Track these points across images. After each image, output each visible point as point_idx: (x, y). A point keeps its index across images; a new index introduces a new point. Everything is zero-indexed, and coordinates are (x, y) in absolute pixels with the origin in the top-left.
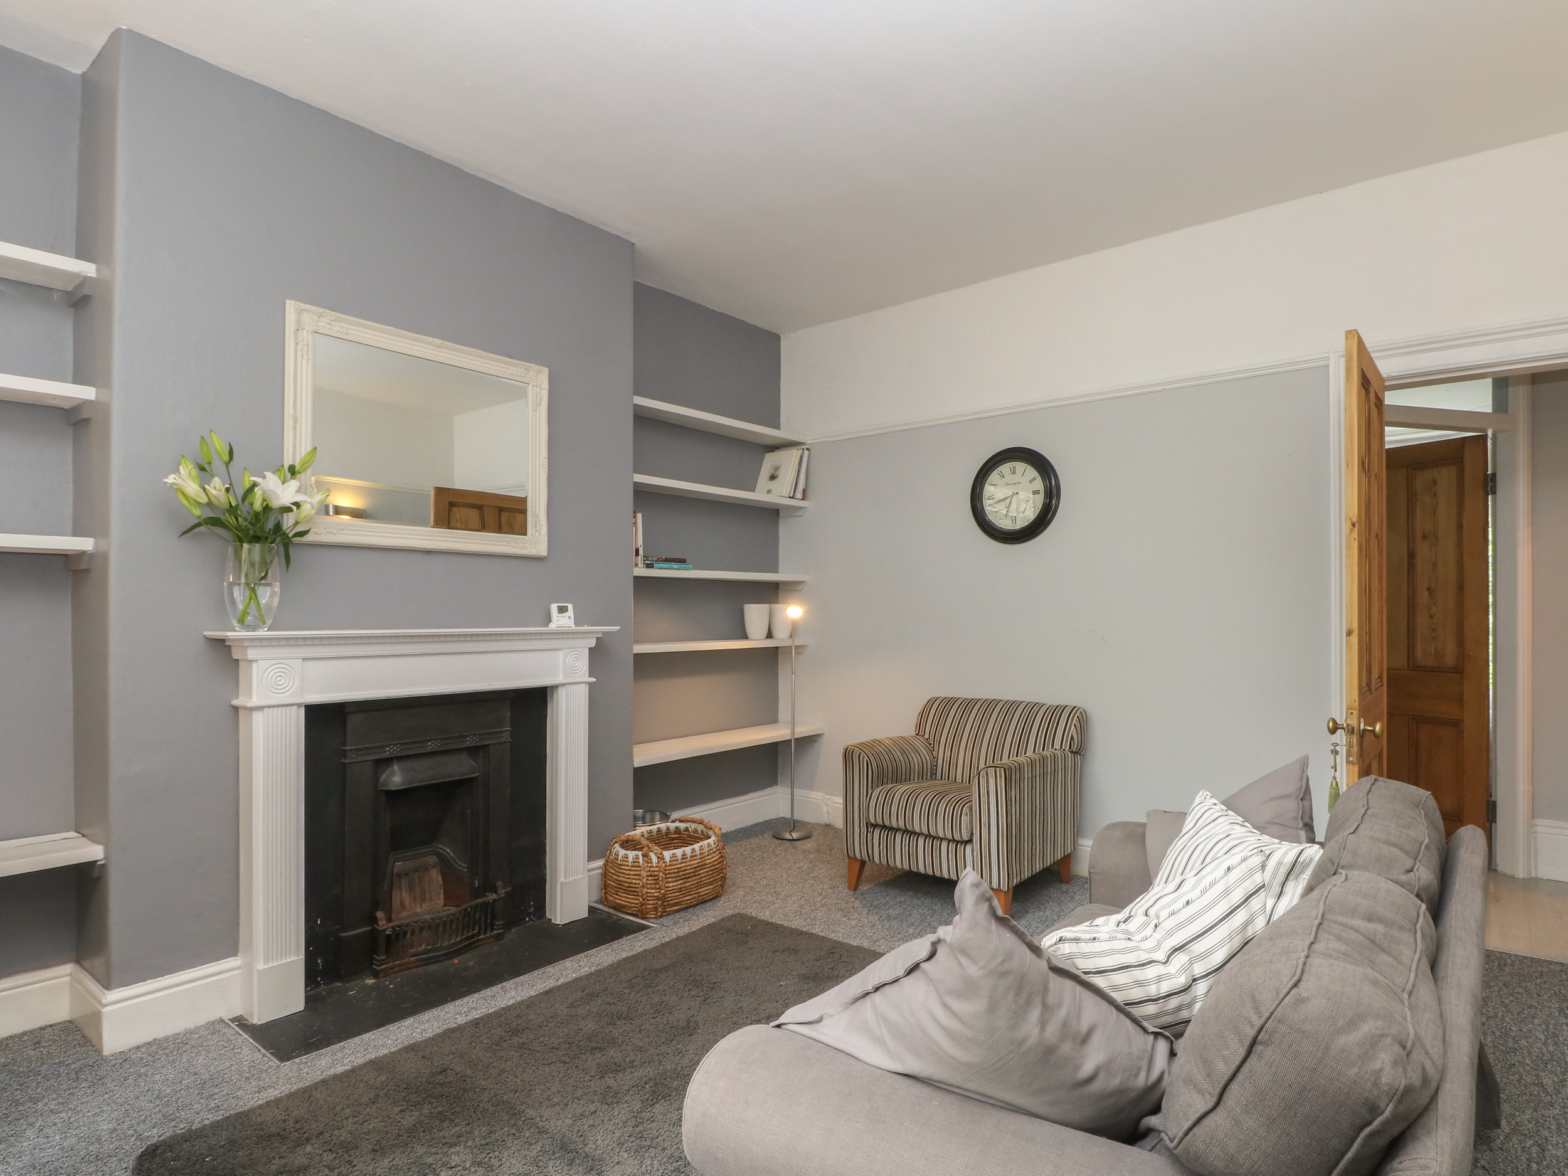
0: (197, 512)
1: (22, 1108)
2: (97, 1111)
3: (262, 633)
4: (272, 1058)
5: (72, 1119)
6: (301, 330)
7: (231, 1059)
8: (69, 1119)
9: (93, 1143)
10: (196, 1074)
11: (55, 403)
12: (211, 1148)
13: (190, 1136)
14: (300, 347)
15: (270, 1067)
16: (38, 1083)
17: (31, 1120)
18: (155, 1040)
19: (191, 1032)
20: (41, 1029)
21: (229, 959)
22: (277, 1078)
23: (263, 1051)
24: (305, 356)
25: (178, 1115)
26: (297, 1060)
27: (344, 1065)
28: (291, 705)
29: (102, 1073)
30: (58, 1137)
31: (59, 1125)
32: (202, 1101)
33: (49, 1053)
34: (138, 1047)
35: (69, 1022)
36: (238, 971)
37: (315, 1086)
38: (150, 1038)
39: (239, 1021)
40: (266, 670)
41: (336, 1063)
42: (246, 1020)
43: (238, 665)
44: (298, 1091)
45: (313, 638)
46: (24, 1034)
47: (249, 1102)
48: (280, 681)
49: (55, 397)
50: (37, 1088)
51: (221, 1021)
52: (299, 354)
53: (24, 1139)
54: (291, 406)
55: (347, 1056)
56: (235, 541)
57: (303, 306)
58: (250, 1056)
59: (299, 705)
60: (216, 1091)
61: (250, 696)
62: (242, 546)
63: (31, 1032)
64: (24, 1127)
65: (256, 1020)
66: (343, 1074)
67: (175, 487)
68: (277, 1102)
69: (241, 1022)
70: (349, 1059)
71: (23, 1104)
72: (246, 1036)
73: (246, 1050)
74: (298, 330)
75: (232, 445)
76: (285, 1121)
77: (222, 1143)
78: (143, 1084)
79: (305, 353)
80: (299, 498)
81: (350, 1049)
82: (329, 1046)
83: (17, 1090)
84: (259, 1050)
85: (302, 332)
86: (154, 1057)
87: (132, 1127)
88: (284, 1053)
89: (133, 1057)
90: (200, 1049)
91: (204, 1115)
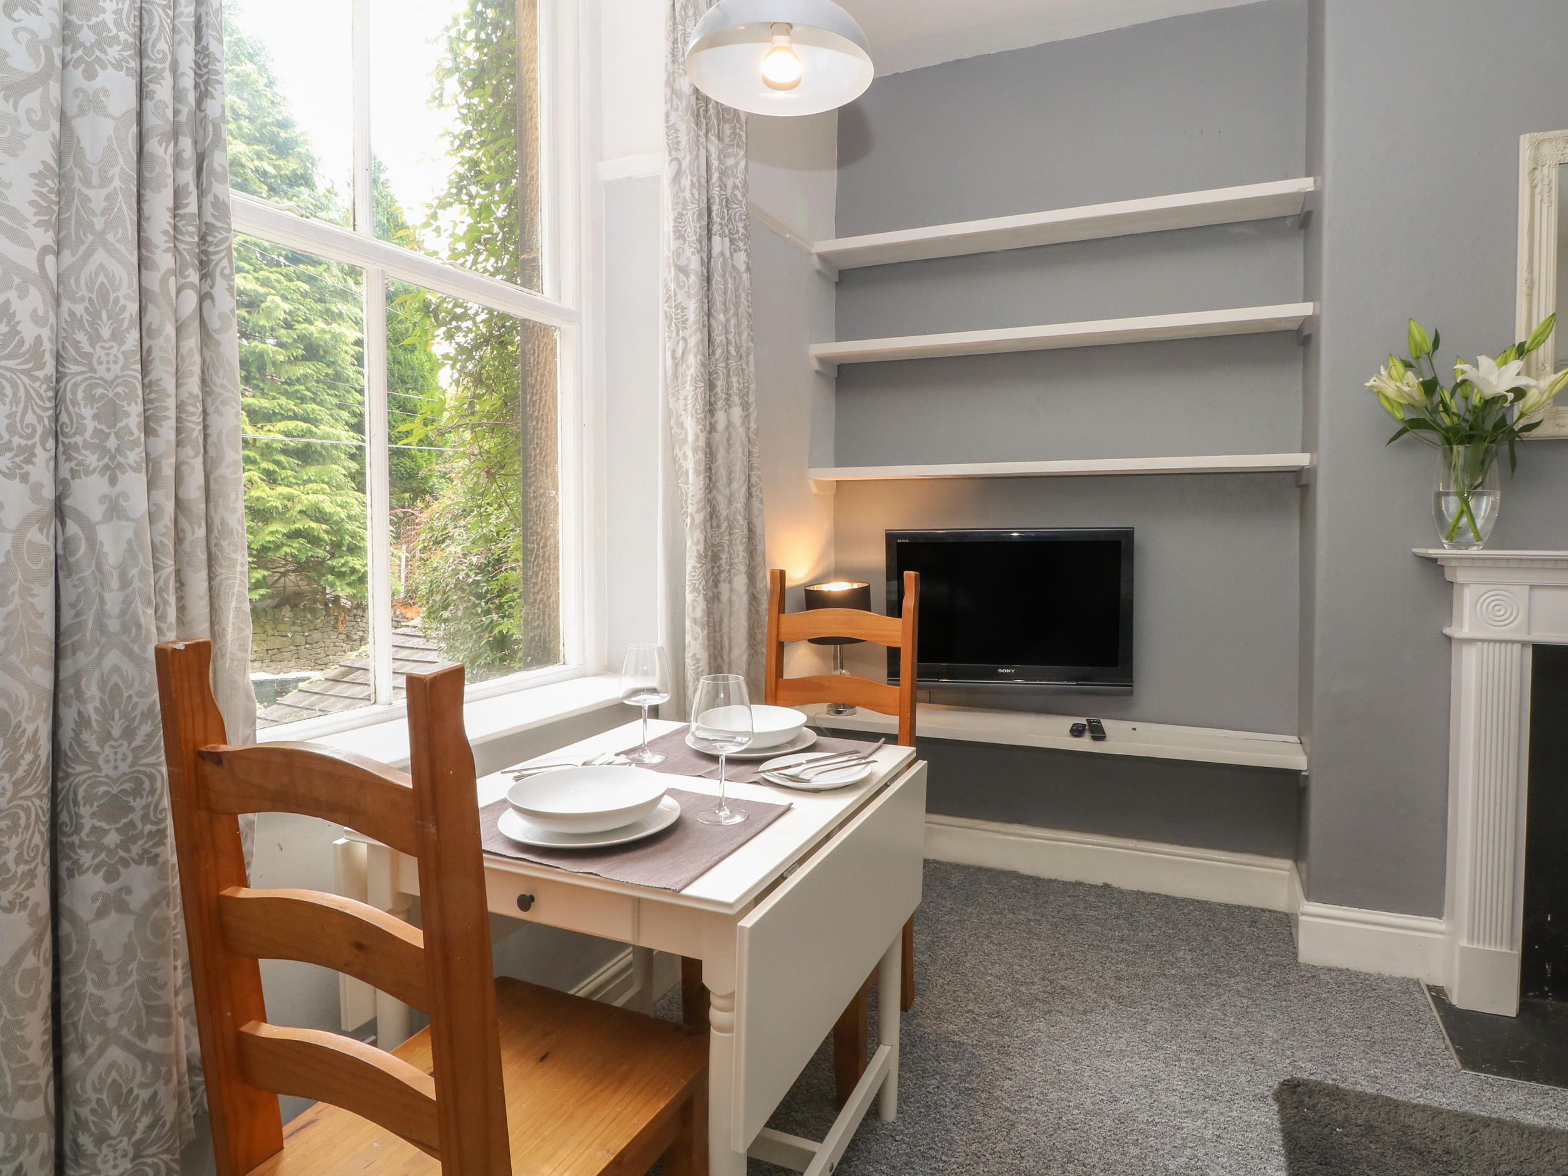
0: (1400, 415)
1: (1218, 975)
2: (1272, 1013)
3: (1474, 551)
4: (1455, 1056)
5: (1249, 1010)
6: (1540, 168)
7: (1411, 1031)
8: (1248, 1007)
9: (1255, 1044)
10: (1370, 1028)
11: (1283, 326)
12: (1347, 1118)
13: (1335, 1094)
14: (1538, 190)
15: (1449, 1066)
16: (1239, 960)
17: (1221, 991)
18: (1348, 970)
19: (1383, 979)
20: (1263, 910)
21: (1432, 919)
22: (1452, 1083)
23: (1448, 1041)
24: (1546, 199)
25: (1335, 1062)
26: (1482, 1075)
27: (1540, 1117)
28: (1513, 642)
29: (1290, 978)
30: (1232, 1020)
31: (1238, 1009)
32: (1364, 1061)
33: (1259, 936)
34: (1329, 969)
35: (1286, 914)
36: (1441, 937)
37: (1487, 1123)
38: (1344, 967)
39: (1437, 993)
40: (1480, 597)
41: (1529, 1107)
42: (1446, 995)
43: (1452, 588)
44: (1464, 1114)
45: (1544, 560)
46: (1249, 908)
47: (1410, 1093)
48: (1499, 611)
49: (1280, 320)
50: (1237, 963)
51: (1417, 982)
52: (1538, 198)
53: (1208, 1005)
54: (1525, 267)
55: (1547, 1106)
56: (1443, 444)
57: (1541, 135)
58: (1431, 1040)
59: (1524, 644)
60: (1382, 1058)
61: (1461, 626)
62: (1451, 449)
63: (1254, 909)
64: (1213, 994)
65: (1455, 1000)
66: (1528, 1127)
67: (1375, 390)
68: (1437, 1113)
69: (1438, 995)
70: (1547, 1113)
71: (1221, 973)
72: (1435, 1013)
73: (1430, 1031)
74: (1535, 169)
75: (1439, 331)
76: (1434, 1142)
77: (1359, 1122)
78: (1318, 1010)
79: (1546, 195)
80: (1522, 382)
81: (1555, 1101)
82: (1530, 1081)
83: (1222, 957)
84: (1444, 1038)
85: (1542, 171)
86: (1339, 987)
87: (1292, 1048)
88: (1471, 1059)
89: (1322, 976)
90: (1385, 1003)
91: (1360, 1078)
